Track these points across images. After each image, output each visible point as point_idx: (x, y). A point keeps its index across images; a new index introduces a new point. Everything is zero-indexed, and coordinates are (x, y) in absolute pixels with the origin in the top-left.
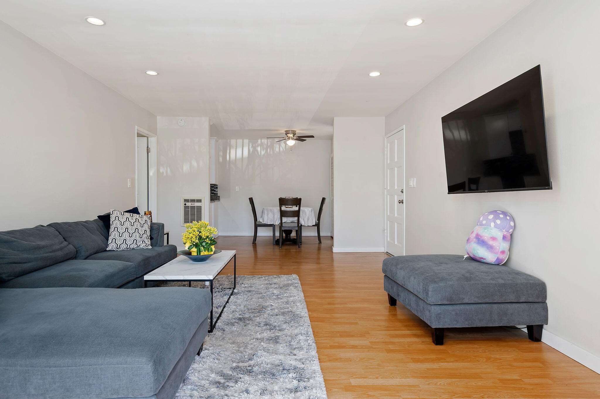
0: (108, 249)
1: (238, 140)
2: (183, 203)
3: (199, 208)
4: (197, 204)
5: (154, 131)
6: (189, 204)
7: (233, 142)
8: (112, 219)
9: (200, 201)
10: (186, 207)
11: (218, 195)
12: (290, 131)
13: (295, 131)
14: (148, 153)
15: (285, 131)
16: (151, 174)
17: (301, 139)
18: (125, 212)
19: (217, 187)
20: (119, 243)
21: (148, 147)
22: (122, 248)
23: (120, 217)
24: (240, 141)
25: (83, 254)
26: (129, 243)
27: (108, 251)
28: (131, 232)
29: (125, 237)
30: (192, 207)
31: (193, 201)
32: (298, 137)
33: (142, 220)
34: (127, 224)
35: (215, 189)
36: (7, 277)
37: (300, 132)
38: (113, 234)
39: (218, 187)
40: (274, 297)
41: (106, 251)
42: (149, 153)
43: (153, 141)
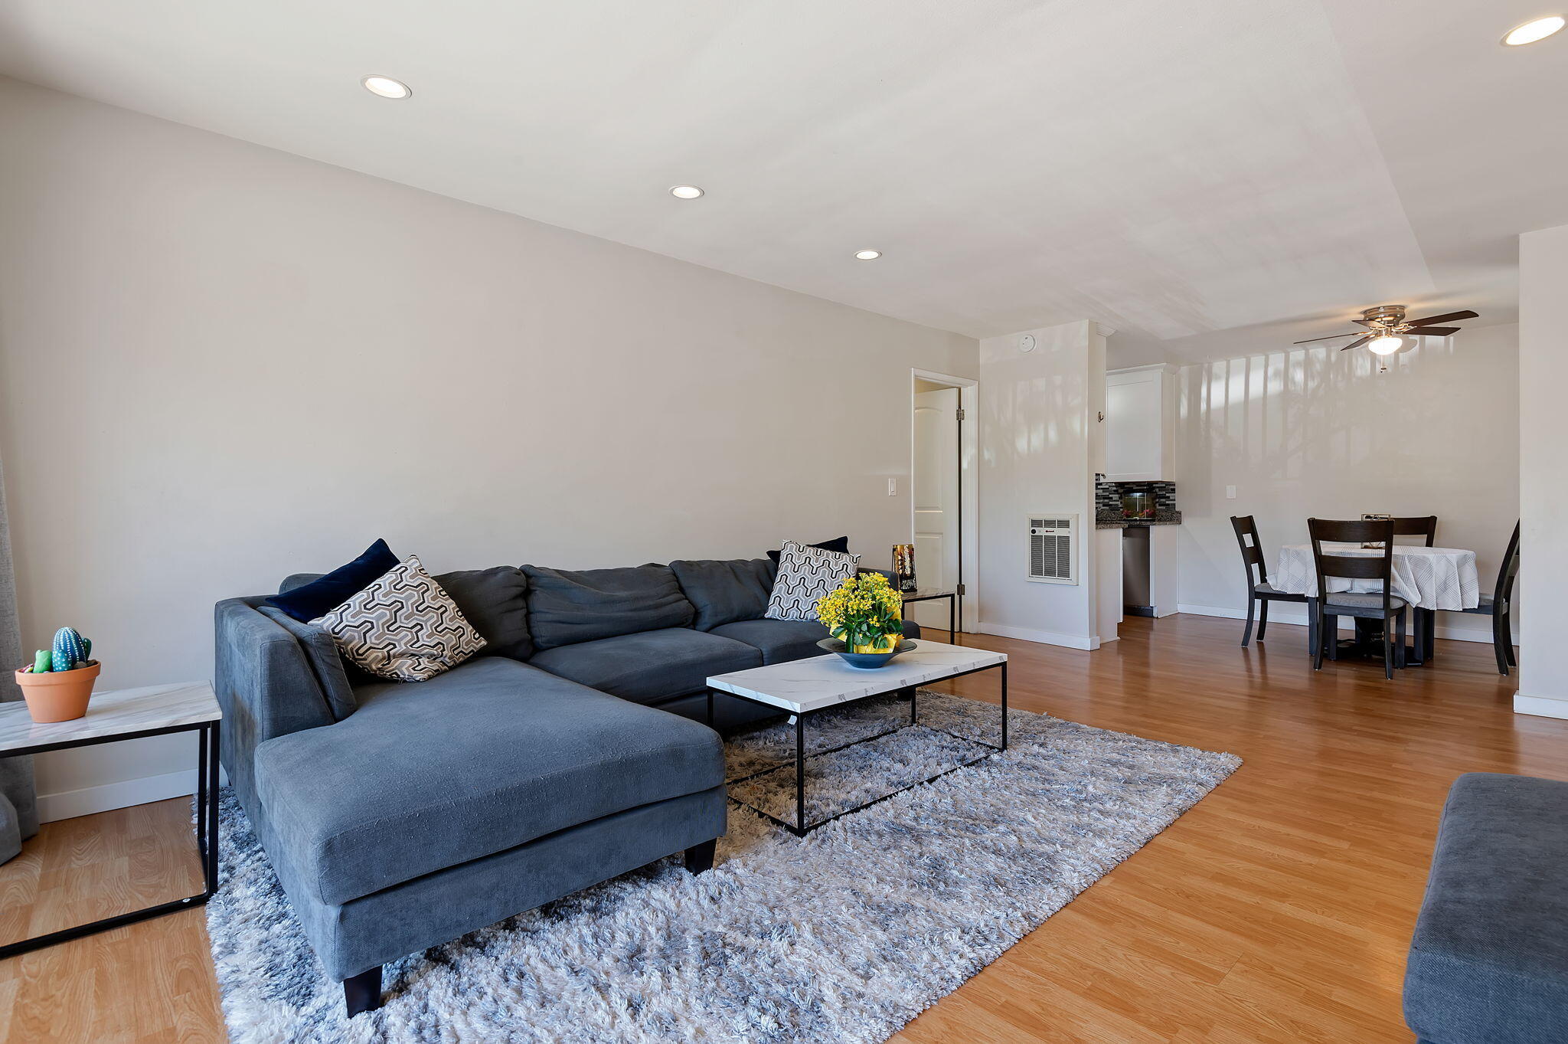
0: (767, 616)
1: (1233, 362)
2: (1028, 528)
3: (1065, 541)
4: (1058, 532)
5: (973, 375)
6: (1041, 531)
7: (1219, 366)
8: (782, 558)
9: (1065, 524)
10: (1036, 540)
11: (1177, 510)
12: (1382, 310)
13: (1403, 307)
14: (960, 422)
15: (1361, 313)
16: (964, 465)
17: (1423, 327)
18: (808, 545)
19: (1174, 490)
20: (785, 605)
21: (960, 407)
22: (790, 617)
23: (796, 554)
24: (1238, 363)
25: (707, 619)
26: (803, 607)
27: (768, 619)
28: (810, 585)
29: (798, 596)
30: (1050, 540)
31: (1050, 523)
32: (1412, 323)
33: (837, 562)
34: (805, 571)
35: (1167, 495)
36: (546, 643)
37: (1416, 309)
38: (779, 588)
39: (1176, 487)
40: (1067, 801)
41: (763, 618)
42: (962, 421)
43: (969, 393)
